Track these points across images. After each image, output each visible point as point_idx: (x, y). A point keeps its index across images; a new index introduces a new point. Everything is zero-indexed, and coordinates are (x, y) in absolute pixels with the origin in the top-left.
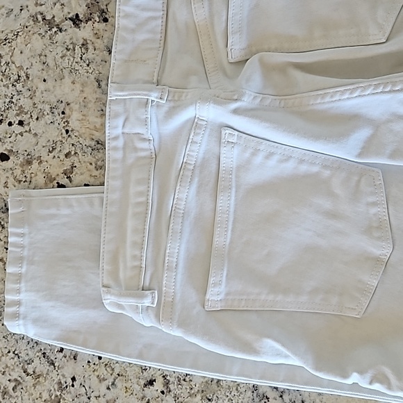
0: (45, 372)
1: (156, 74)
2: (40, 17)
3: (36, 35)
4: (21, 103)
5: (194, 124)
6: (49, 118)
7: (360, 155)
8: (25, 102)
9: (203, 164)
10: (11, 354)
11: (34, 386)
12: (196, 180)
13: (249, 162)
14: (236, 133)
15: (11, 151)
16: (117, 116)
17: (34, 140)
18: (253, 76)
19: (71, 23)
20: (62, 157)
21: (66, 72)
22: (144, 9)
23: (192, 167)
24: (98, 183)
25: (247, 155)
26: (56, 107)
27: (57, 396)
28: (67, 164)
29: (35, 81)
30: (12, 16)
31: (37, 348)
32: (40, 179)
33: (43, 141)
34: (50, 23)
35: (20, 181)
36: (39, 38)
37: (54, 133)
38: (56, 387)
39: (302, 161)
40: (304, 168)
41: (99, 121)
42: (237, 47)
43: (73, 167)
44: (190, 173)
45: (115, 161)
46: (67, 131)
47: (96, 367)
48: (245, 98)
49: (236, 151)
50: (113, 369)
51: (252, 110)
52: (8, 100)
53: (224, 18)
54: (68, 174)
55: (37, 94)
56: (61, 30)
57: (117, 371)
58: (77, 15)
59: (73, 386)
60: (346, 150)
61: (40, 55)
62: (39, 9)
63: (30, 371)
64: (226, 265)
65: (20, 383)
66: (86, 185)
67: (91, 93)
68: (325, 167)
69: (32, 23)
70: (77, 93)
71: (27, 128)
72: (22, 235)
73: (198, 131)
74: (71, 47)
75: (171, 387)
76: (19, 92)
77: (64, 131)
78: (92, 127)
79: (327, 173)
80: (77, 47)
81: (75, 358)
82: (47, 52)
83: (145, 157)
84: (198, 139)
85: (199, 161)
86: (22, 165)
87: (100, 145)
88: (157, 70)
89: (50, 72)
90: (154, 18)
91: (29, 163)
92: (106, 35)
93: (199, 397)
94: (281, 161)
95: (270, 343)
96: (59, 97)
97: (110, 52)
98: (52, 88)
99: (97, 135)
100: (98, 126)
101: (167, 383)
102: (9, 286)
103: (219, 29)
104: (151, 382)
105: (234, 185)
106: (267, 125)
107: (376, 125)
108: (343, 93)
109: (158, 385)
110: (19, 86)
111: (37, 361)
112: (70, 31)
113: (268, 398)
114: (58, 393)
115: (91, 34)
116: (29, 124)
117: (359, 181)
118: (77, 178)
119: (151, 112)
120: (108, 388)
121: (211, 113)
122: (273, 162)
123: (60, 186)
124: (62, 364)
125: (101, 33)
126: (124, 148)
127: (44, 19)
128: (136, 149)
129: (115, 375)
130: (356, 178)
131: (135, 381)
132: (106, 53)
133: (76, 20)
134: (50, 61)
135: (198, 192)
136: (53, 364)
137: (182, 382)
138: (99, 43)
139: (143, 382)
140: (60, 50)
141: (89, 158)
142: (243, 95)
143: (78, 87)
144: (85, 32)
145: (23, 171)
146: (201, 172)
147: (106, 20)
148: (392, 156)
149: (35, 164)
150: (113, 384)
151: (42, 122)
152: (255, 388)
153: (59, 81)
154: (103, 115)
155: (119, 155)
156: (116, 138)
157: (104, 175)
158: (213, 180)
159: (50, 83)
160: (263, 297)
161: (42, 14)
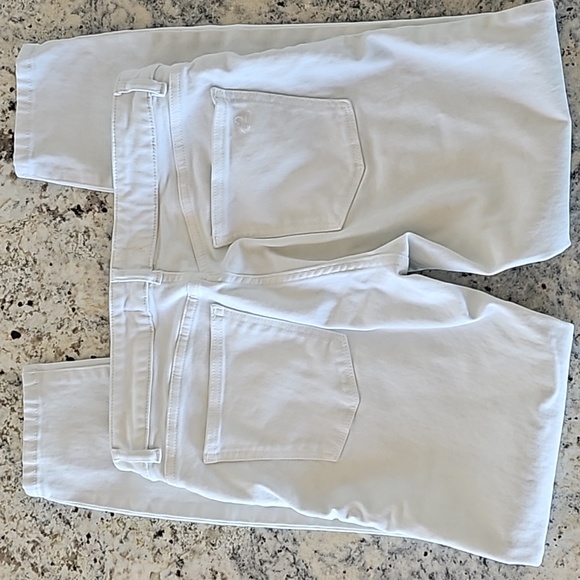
0: (61, 532)
1: (151, 260)
2: (44, 209)
3: (42, 224)
4: (29, 285)
5: (186, 302)
6: (56, 298)
7: (327, 323)
8: (34, 285)
9: (197, 335)
10: (29, 517)
11: (52, 545)
12: (191, 349)
13: (236, 332)
14: (223, 308)
15: (21, 329)
16: (118, 296)
17: (43, 318)
18: (235, 260)
19: (73, 213)
20: (70, 333)
21: (71, 256)
22: (139, 204)
23: (187, 339)
24: (104, 354)
25: (234, 326)
26: (62, 288)
27: (73, 553)
28: (75, 339)
29: (42, 265)
30: (19, 207)
31: (53, 510)
32: (51, 354)
33: (51, 319)
34: (54, 214)
35: (31, 357)
36: (45, 226)
37: (61, 312)
38: (73, 544)
39: (280, 330)
40: (283, 335)
41: (102, 299)
42: (220, 235)
43: (80, 341)
44: (185, 344)
45: (119, 336)
46: (74, 310)
47: (109, 524)
48: (228, 280)
49: (224, 323)
50: (125, 524)
51: (235, 289)
52: (17, 283)
53: (208, 211)
54: (76, 348)
55: (44, 277)
56: (64, 220)
57: (128, 526)
58: (79, 206)
59: (88, 542)
60: (316, 320)
61: (46, 242)
62: (44, 201)
63: (48, 532)
64: (220, 423)
65: (38, 544)
66: (93, 357)
67: (94, 274)
68: (300, 334)
69: (37, 213)
70: (81, 275)
71: (36, 308)
72: (36, 406)
73: (190, 308)
74: (74, 234)
75: (178, 535)
76: (28, 276)
77: (70, 309)
78: (96, 305)
79: (302, 339)
80: (80, 235)
81: (89, 516)
82: (52, 239)
83: (145, 332)
84: (190, 314)
85: (193, 333)
86: (33, 342)
87: (105, 320)
88: (152, 257)
89: (56, 257)
90: (148, 211)
91: (39, 339)
92: (106, 223)
93: (204, 543)
94: (264, 330)
95: (261, 488)
96: (64, 279)
97: (110, 238)
98: (57, 271)
99: (101, 312)
100: (102, 303)
101: (174, 533)
102: (26, 453)
103: (205, 220)
104: (160, 533)
105: (224, 352)
106: (248, 301)
107: (338, 298)
108: (309, 272)
109: (167, 536)
110: (27, 270)
111: (53, 522)
112: (72, 220)
113: (264, 539)
114: (75, 551)
115: (92, 223)
116: (38, 304)
117: (329, 344)
118: (84, 351)
119: (148, 293)
120: (121, 542)
121: (200, 293)
122: (256, 331)
123: (69, 359)
124: (77, 522)
125: (101, 221)
126: (126, 324)
127: (48, 210)
128: (137, 325)
129: (127, 529)
130: (326, 342)
131: (145, 533)
132: (106, 239)
133: (78, 211)
134: (55, 247)
135: (193, 360)
136: (68, 523)
137: (188, 531)
138: (99, 231)
139: (152, 534)
140: (64, 237)
141: (94, 333)
142: (226, 277)
143: (82, 268)
144: (87, 221)
145: (34, 347)
146: (195, 342)
147: (105, 210)
148: (353, 323)
149: (45, 340)
150: (125, 537)
151: (50, 301)
152: (253, 530)
153: (64, 265)
154: (106, 294)
155: (122, 330)
156: (118, 316)
157: (109, 348)
158: (206, 349)
159: (56, 266)
160: (254, 449)
161: (46, 205)
